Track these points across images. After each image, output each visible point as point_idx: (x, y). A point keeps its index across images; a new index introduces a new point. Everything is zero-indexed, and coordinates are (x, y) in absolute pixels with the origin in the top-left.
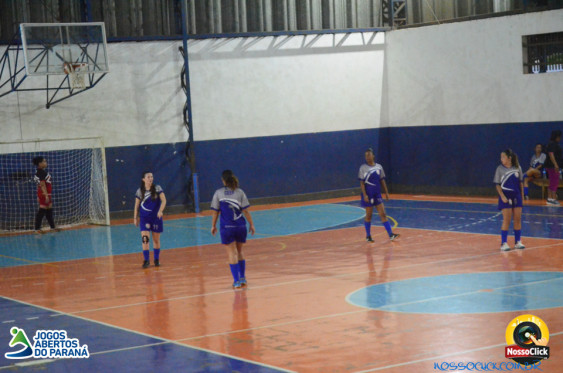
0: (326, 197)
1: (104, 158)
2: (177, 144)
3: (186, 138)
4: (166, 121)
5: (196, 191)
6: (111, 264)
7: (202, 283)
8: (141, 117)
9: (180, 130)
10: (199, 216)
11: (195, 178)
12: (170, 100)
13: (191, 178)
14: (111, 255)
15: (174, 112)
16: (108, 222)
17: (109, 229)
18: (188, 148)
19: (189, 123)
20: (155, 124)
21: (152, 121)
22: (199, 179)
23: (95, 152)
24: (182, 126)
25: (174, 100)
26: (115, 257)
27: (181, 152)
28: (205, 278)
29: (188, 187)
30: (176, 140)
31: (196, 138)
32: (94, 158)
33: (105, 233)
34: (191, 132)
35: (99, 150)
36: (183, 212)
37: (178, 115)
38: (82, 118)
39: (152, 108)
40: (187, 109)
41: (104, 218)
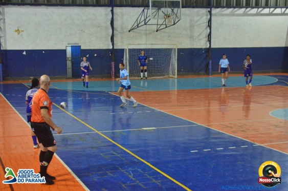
0: (260, 73)
1: (177, 52)
2: (205, 49)
3: (208, 46)
4: (201, 39)
5: (210, 67)
6: (176, 93)
7: (209, 103)
8: (192, 37)
9: (206, 43)
10: (210, 77)
11: (210, 62)
12: (203, 31)
13: (209, 62)
14: (176, 89)
15: (204, 36)
16: (176, 77)
17: (176, 79)
18: (209, 50)
19: (210, 41)
20: (197, 40)
21: (195, 39)
22: (212, 63)
23: (173, 50)
24: (207, 41)
25: (205, 31)
26: (178, 91)
27: (205, 52)
28: (211, 101)
29: (208, 65)
30: (204, 47)
31: (212, 47)
32: (173, 52)
33: (174, 81)
34: (210, 44)
35: (175, 49)
36: (204, 75)
37: (206, 37)
38: (169, 36)
39: (196, 34)
40: (210, 35)
41: (175, 75)
